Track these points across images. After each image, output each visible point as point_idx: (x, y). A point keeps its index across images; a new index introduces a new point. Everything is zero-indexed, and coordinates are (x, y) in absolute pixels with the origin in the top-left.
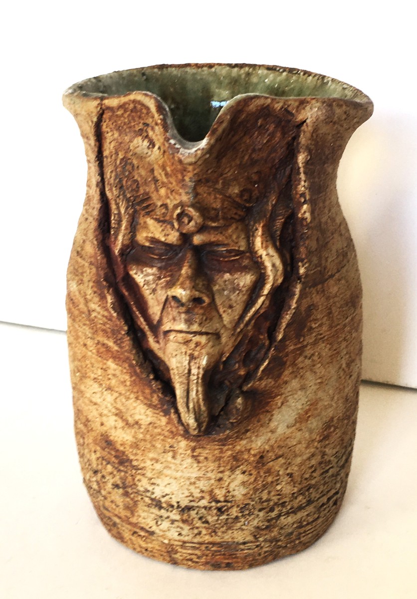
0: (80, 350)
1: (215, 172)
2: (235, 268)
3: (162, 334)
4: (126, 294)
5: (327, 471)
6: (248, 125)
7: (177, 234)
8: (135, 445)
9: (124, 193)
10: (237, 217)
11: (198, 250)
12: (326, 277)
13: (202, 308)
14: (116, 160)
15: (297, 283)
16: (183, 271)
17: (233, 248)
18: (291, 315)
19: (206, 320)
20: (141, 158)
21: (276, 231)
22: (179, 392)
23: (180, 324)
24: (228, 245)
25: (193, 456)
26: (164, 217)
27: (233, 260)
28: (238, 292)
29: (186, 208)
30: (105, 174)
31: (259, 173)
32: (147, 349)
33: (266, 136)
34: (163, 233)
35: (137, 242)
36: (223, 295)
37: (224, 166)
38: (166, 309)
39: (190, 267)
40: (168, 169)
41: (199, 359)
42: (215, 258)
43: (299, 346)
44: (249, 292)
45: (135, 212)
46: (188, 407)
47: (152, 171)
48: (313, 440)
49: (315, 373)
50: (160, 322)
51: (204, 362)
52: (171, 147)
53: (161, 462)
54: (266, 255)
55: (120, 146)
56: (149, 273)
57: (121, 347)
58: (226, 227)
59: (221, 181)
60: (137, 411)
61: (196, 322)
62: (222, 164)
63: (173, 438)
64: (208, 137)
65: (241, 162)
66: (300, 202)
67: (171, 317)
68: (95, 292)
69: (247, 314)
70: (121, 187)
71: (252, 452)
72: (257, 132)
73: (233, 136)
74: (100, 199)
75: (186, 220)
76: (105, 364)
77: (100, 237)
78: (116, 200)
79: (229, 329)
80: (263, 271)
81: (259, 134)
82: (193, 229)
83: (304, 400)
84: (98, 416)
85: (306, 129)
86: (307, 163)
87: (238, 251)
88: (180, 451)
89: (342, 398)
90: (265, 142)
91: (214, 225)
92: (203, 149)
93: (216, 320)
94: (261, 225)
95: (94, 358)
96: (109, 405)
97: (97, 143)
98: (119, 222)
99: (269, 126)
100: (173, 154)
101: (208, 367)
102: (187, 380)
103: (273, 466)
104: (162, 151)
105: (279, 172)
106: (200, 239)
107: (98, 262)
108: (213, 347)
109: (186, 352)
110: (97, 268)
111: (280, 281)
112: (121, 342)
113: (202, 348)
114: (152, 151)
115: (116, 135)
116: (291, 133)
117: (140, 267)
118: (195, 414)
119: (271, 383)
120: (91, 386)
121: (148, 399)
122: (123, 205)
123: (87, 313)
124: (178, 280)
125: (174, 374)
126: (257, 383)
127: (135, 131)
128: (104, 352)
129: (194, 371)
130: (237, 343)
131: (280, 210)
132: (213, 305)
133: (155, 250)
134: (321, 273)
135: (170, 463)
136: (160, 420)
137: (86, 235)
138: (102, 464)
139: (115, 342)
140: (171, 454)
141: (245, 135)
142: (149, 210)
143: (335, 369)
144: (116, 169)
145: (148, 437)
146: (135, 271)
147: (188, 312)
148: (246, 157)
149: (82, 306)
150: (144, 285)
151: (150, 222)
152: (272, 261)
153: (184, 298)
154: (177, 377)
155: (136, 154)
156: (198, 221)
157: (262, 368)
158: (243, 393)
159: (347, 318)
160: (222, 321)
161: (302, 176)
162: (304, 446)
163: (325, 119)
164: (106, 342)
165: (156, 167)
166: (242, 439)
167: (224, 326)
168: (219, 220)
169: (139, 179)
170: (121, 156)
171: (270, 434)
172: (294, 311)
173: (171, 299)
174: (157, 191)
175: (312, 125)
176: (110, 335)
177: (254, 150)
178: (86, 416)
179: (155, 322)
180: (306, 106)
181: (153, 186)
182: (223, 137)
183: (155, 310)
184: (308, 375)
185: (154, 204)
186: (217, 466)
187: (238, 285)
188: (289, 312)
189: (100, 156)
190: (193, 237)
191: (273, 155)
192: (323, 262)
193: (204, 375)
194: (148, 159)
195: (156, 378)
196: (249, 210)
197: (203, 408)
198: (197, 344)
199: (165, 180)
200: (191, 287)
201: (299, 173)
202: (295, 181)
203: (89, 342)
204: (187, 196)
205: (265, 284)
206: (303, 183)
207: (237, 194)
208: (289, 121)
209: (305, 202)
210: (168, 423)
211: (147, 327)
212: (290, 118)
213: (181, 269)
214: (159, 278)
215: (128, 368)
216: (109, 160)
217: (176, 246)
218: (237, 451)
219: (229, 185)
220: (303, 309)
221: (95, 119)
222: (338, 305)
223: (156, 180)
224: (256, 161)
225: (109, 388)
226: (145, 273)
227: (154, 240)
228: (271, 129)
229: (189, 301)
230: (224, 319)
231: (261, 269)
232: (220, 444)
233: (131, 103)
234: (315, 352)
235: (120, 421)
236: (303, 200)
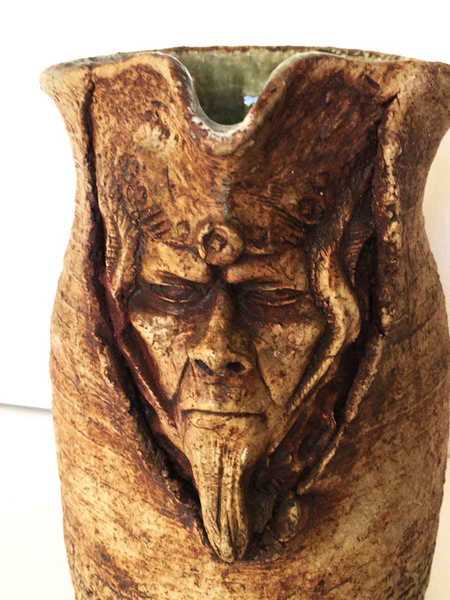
0: (68, 428)
1: (261, 171)
2: (289, 316)
3: (180, 414)
4: (128, 354)
5: (407, 593)
6: (311, 101)
7: (202, 266)
8: (142, 565)
9: (124, 207)
10: (293, 241)
11: (233, 290)
12: (414, 327)
13: (240, 377)
14: (113, 158)
15: (378, 337)
16: (212, 323)
17: (287, 287)
18: (369, 386)
19: (246, 395)
20: (148, 153)
21: (351, 261)
22: (206, 501)
23: (207, 402)
24: (279, 282)
25: (224, 583)
26: (182, 241)
27: (286, 305)
28: (293, 352)
29: (218, 226)
30: (97, 179)
31: (326, 174)
32: (158, 434)
33: (336, 119)
34: (182, 265)
35: (143, 279)
36: (272, 357)
37: (275, 163)
38: (186, 378)
39: (223, 315)
40: (190, 168)
41: (235, 453)
42: (259, 301)
43: (377, 426)
44: (309, 352)
45: (141, 234)
46: (219, 524)
47: (166, 172)
48: (391, 554)
49: (396, 462)
50: (177, 396)
51: (243, 457)
52: (195, 128)
53: (178, 590)
54: (336, 298)
55: (118, 137)
56: (161, 325)
57: (120, 430)
58: (277, 255)
59: (269, 186)
60: (145, 518)
61: (231, 398)
62: (272, 159)
63: (196, 558)
64: (252, 113)
65: (299, 158)
66: (387, 218)
67: (193, 390)
68: (85, 351)
69: (306, 384)
70: (121, 199)
71: (309, 577)
72: (323, 113)
73: (289, 117)
74: (91, 218)
75: (216, 245)
76: (101, 451)
77: (91, 272)
78: (112, 218)
79: (280, 407)
80: (330, 322)
81: (328, 115)
82: (227, 258)
83: (380, 501)
84: (92, 520)
85: (397, 109)
86: (398, 159)
87: (295, 291)
88: (206, 576)
89: (429, 492)
90: (335, 127)
91: (258, 252)
92: (245, 131)
93: (261, 393)
94: (330, 251)
95: (85, 441)
96: (106, 507)
97: (87, 137)
98: (118, 250)
99: (343, 103)
100: (198, 140)
101: (248, 463)
102: (217, 484)
103: (337, 593)
104: (180, 141)
105: (355, 174)
106: (236, 275)
107: (87, 308)
108: (255, 434)
109: (216, 443)
110: (87, 316)
111: (355, 335)
112: (122, 423)
113: (241, 435)
114: (165, 143)
115: (113, 121)
116: (373, 115)
117: (147, 316)
118: (230, 535)
119: (337, 480)
120: (82, 478)
121: (160, 503)
122: (123, 226)
123: (75, 379)
124: (204, 335)
125: (198, 473)
126: (319, 483)
127: (140, 115)
128: (98, 434)
129: (228, 470)
130: (290, 427)
131: (356, 231)
132: (257, 371)
133: (170, 291)
134: (408, 322)
135: (192, 591)
136: (178, 532)
137: (72, 269)
138: (97, 584)
139: (112, 422)
140: (192, 579)
141: (306, 116)
142: (161, 231)
143: (422, 455)
144: (113, 172)
145: (160, 555)
146: (140, 322)
147: (218, 383)
148: (307, 151)
149: (68, 369)
150: (154, 341)
151: (162, 248)
152: (345, 306)
153: (213, 363)
154: (202, 479)
155: (141, 148)
156: (235, 247)
157: (325, 463)
158: (297, 497)
159: (438, 384)
160: (270, 395)
161: (391, 179)
162: (380, 563)
163: (425, 94)
164: (101, 420)
165: (171, 166)
166: (294, 559)
167: (273, 402)
168: (266, 245)
169: (146, 186)
170: (119, 153)
171: (333, 551)
172: (373, 378)
173: (193, 364)
174: (173, 201)
175: (406, 102)
176: (105, 411)
177: (319, 140)
178: (76, 518)
179: (170, 397)
180: (397, 73)
181: (167, 194)
182: (275, 116)
183: (170, 378)
184: (388, 466)
185: (168, 221)
186: (258, 596)
187: (294, 342)
188: (366, 381)
189: (91, 155)
190: (226, 271)
191: (347, 148)
192: (411, 306)
193: (242, 477)
194: (159, 155)
195: (173, 476)
196: (310, 231)
197: (241, 526)
198: (233, 431)
199: (185, 185)
200: (225, 346)
201: (385, 174)
202: (379, 187)
203: (78, 419)
204: (218, 207)
205: (334, 339)
206: (391, 189)
207: (293, 205)
208: (371, 96)
209: (394, 218)
210: (188, 537)
211: (158, 403)
212: (373, 90)
213: (208, 319)
214: (176, 332)
215: (131, 459)
216: (103, 159)
217: (201, 284)
218: (287, 576)
219: (282, 192)
220: (384, 375)
221: (82, 99)
222: (428, 366)
223: (171, 186)
224: (322, 157)
225: (106, 485)
226: (155, 324)
227: (168, 276)
228: (345, 108)
229: (221, 367)
230: (272, 393)
231: (327, 318)
232: (263, 567)
233: (133, 70)
234: (397, 434)
235: (121, 530)
236: (391, 215)
